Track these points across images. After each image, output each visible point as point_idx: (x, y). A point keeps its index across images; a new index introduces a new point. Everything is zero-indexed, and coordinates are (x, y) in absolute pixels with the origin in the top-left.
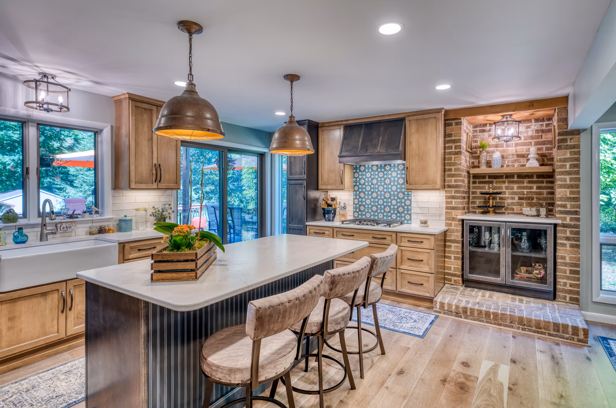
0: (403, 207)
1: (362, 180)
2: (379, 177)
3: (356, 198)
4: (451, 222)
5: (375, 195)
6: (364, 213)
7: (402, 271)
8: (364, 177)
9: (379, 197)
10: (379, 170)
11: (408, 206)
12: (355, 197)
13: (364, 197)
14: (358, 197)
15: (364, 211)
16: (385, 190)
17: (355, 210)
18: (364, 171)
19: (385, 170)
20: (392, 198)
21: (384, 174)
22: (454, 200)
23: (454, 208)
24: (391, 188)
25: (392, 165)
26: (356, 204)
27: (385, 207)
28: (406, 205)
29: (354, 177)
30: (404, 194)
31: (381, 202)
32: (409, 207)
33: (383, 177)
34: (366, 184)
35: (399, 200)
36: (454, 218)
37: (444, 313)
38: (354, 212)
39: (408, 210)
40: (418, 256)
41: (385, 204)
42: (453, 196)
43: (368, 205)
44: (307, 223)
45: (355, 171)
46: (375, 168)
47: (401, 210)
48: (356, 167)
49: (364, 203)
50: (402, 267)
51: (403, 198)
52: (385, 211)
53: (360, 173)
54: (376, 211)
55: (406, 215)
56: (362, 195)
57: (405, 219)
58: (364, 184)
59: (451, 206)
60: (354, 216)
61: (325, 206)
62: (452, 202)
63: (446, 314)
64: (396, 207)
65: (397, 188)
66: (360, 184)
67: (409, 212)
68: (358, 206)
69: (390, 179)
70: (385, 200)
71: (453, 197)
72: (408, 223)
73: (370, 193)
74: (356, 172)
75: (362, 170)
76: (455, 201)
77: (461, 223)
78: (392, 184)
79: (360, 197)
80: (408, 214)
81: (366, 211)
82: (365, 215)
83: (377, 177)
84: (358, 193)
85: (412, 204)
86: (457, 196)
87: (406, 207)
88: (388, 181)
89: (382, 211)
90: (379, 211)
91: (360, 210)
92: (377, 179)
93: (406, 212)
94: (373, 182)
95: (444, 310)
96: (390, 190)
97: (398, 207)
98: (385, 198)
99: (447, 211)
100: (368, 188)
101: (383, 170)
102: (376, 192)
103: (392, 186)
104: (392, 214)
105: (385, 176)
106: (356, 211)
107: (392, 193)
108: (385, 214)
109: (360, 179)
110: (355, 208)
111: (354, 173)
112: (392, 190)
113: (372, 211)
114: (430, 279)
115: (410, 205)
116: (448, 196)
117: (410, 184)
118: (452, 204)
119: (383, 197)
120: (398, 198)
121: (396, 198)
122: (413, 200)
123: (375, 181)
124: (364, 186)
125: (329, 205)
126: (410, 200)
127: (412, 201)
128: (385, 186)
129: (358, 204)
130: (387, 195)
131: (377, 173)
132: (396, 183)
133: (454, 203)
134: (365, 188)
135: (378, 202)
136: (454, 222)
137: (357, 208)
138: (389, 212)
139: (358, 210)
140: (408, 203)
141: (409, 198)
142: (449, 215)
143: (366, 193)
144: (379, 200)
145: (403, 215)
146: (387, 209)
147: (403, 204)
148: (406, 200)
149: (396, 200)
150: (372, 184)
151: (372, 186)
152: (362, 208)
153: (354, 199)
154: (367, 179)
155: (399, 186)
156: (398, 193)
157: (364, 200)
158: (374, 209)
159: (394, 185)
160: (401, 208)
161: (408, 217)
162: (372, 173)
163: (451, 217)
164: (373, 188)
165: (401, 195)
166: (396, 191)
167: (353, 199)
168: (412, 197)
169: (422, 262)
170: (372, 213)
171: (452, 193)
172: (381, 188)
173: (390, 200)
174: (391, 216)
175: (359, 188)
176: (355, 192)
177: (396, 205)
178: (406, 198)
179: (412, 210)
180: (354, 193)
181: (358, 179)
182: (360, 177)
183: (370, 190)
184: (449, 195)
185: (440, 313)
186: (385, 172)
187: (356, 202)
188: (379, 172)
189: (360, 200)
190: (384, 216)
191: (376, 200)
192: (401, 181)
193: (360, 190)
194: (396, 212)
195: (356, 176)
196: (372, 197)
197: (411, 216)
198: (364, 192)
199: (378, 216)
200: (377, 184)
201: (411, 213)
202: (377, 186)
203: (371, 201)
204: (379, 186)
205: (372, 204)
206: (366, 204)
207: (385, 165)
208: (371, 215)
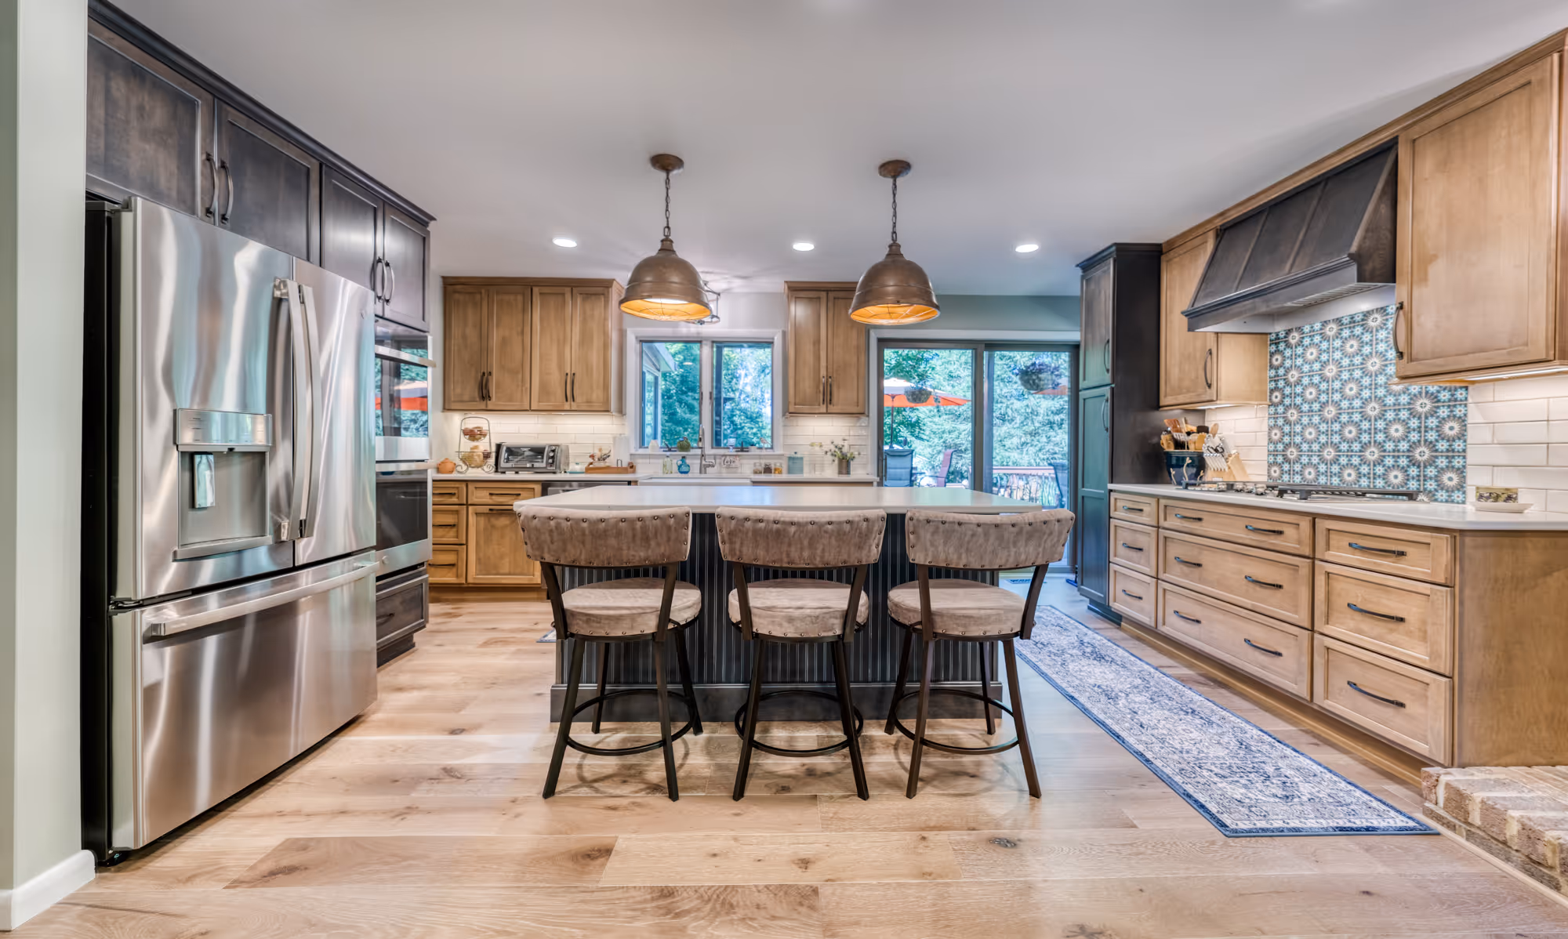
0: (1431, 445)
1: (1294, 372)
2: (1345, 355)
3: (1275, 426)
5: (1330, 412)
6: (1297, 467)
7: (1329, 642)
8: (1299, 361)
9: (1344, 418)
10: (1345, 333)
11: (1451, 440)
12: (1272, 423)
13: (1298, 422)
14: (1281, 422)
15: (1298, 460)
16: (1366, 393)
17: (1272, 459)
18: (1300, 343)
19: (1366, 329)
20: (1390, 416)
21: (1362, 344)
24: (1386, 385)
25: (1389, 311)
26: (1276, 443)
27: (1365, 446)
28: (1441, 436)
29: (1272, 367)
30: (1436, 399)
31: (1351, 432)
32: (1458, 445)
33: (1358, 352)
34: (1306, 381)
35: (1414, 423)
37: (1470, 836)
38: (1270, 465)
39: (1452, 454)
40: (1385, 601)
41: (1365, 438)
43: (1310, 443)
44: (1111, 486)
45: (1273, 348)
46: (1330, 329)
47: (1422, 453)
48: (1278, 338)
49: (1298, 439)
50: (1329, 629)
51: (1432, 414)
52: (1363, 461)
53: (1288, 353)
54: (1336, 461)
55: (1442, 471)
56: (1293, 416)
57: (1441, 486)
58: (1298, 382)
60: (1269, 476)
61: (1168, 447)
63: (1475, 843)
64: (1404, 446)
66: (1287, 383)
67: (1457, 462)
68: (1280, 447)
69: (1382, 355)
70: (1365, 425)
72: (1452, 502)
73: (1316, 406)
74: (1277, 351)
75: (1293, 342)
79: (1287, 422)
80: (1450, 468)
81: (1302, 461)
82: (1301, 473)
83: (1337, 355)
84: (1281, 409)
85: (1469, 433)
87: (1442, 446)
88: (1373, 364)
89: (1356, 461)
90: (1343, 460)
91: (1286, 460)
92: (1338, 363)
93: (1442, 462)
94: (1326, 372)
95: (1467, 823)
96: (1381, 392)
97: (1413, 446)
98: (1365, 417)
100: (1311, 393)
101: (1358, 330)
102: (1336, 404)
103: (1390, 377)
104: (1388, 469)
105: (1367, 350)
106: (1275, 463)
107: (1389, 400)
108: (1364, 469)
109: (1287, 371)
110: (1273, 453)
111: (1272, 354)
112: (1390, 392)
113: (1322, 460)
114: (1432, 691)
115: (1462, 436)
117: (1411, 360)
119: (1357, 417)
120: (1414, 414)
121: (1404, 415)
122: (1474, 416)
123: (1331, 371)
124: (1299, 389)
125: (1179, 445)
126: (1462, 420)
127: (1470, 420)
128: (1365, 381)
129: (1281, 441)
130: (1373, 409)
131: (1338, 343)
134: (1302, 395)
135: (1341, 432)
137: (1279, 455)
138: (1380, 462)
139: (1280, 459)
140: (1451, 428)
141: (1458, 412)
143: (1305, 407)
144: (1344, 425)
145: (1431, 472)
146: (1372, 454)
147: (1432, 436)
148: (1442, 421)
149: (1405, 423)
150: (1324, 379)
151: (1323, 386)
152: (1292, 453)
153: (1271, 428)
154: (1306, 368)
156: (1414, 398)
157: (1298, 429)
158: (1329, 453)
160: (1423, 449)
161: (1450, 479)
162: (1324, 346)
164: (1327, 391)
165: (1424, 406)
166: (1405, 391)
167: (1267, 429)
168: (1471, 407)
169: (1401, 626)
170: (1322, 468)
172: (1351, 390)
173: (1381, 424)
174: (1384, 476)
175: (1284, 396)
176: (1272, 408)
177: (1405, 438)
178: (1443, 412)
179: (1467, 454)
180: (1272, 412)
181: (1281, 371)
182: (1288, 363)
183: (1317, 399)
185: (1452, 827)
186: (1367, 337)
187: (1276, 435)
188: (1345, 341)
189: (1287, 429)
190: (1360, 475)
191: (1336, 427)
193: (1287, 401)
194: (1403, 460)
195: (1275, 363)
196: (1324, 420)
197: (1464, 477)
198: (1298, 407)
199: (1340, 475)
200: (1338, 377)
201: (1464, 467)
202: (1337, 385)
203: (1319, 433)
204: (1344, 383)
205: (1323, 439)
206: (1304, 440)
207: (1365, 315)
208: (1318, 474)
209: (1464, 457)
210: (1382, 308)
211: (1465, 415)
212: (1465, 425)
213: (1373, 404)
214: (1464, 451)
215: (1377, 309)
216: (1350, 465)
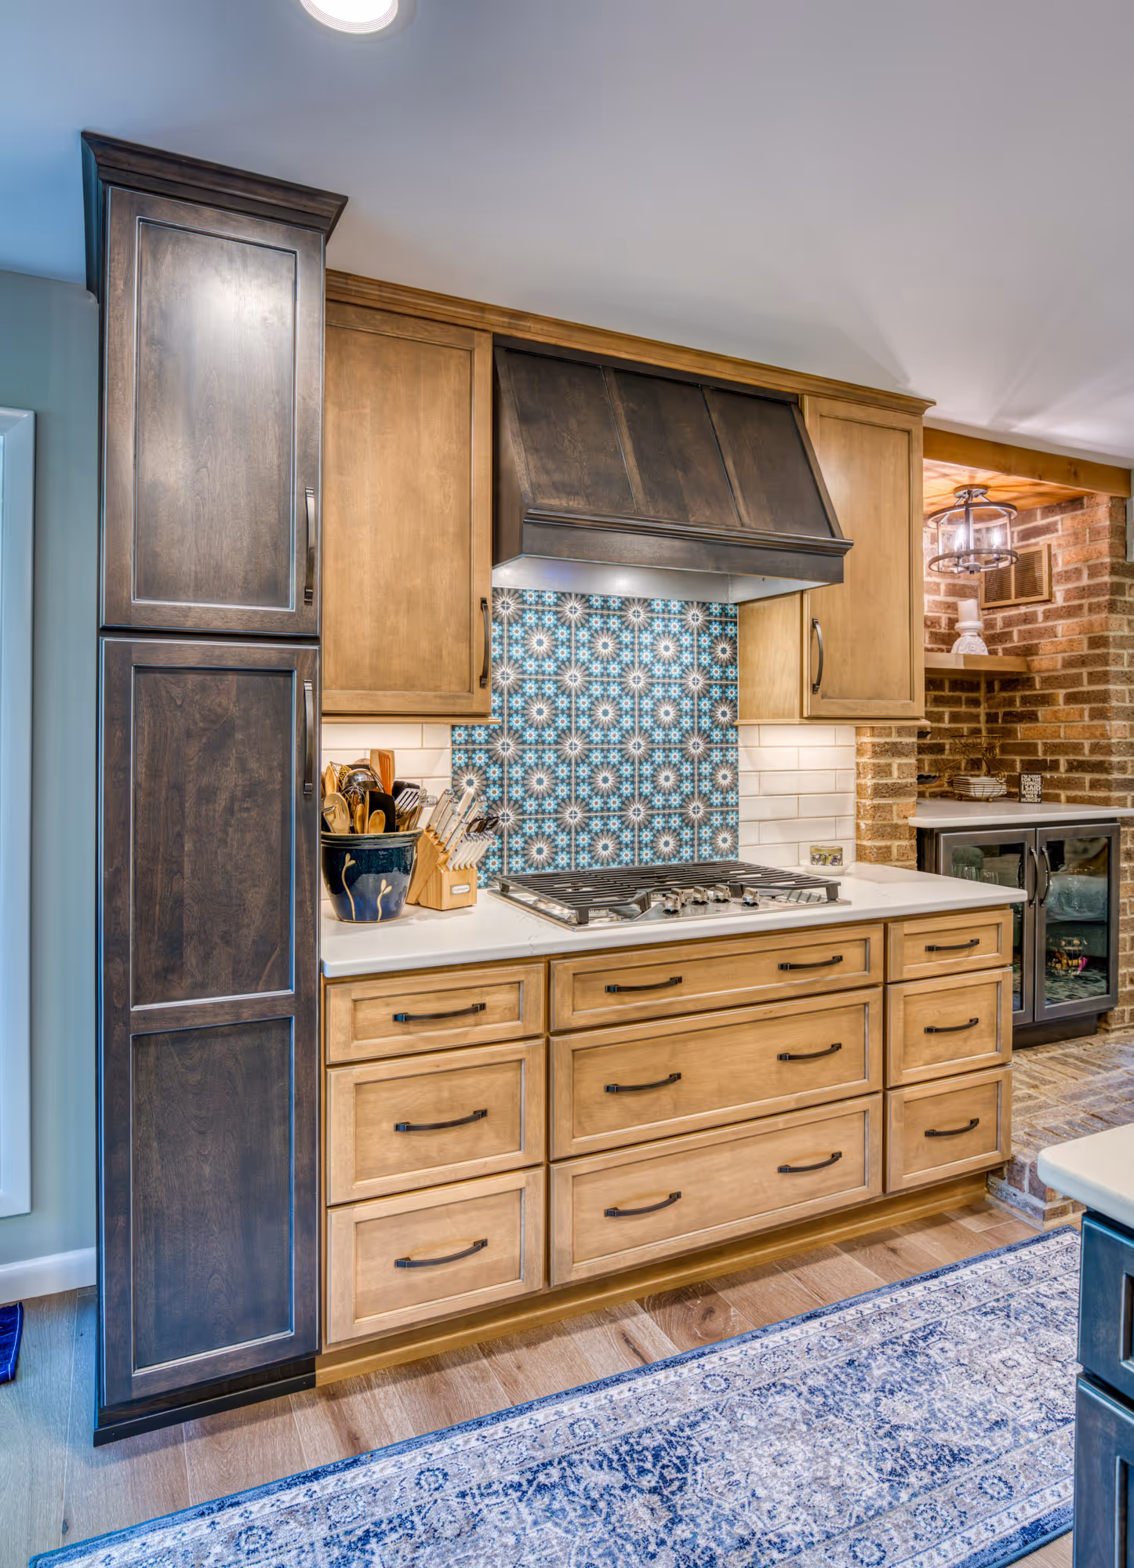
0: (705, 798)
1: (506, 669)
2: (595, 658)
3: (469, 766)
4: (888, 843)
5: (574, 746)
6: (519, 839)
7: (905, 1094)
8: (517, 652)
9: (596, 757)
10: (596, 622)
11: (724, 791)
12: (462, 759)
13: (518, 760)
14: (480, 759)
15: (518, 829)
16: (627, 722)
18: (517, 623)
19: (626, 626)
20: (659, 757)
21: (620, 646)
22: (896, 762)
23: (896, 791)
24: (653, 713)
25: (655, 606)
26: (472, 798)
27: (626, 802)
28: (716, 787)
30: (709, 740)
31: (605, 780)
32: (731, 798)
33: (615, 657)
34: (530, 688)
35: (686, 769)
36: (896, 827)
39: (728, 809)
41: (626, 789)
42: (895, 744)
43: (540, 798)
46: (573, 610)
47: (696, 810)
49: (517, 792)
51: (705, 757)
52: (625, 824)
53: (495, 631)
54: (584, 827)
55: (716, 831)
56: (506, 747)
57: (716, 850)
58: (516, 689)
59: (889, 781)
62: (890, 765)
64: (675, 800)
65: (680, 713)
66: (494, 688)
67: (733, 820)
68: (485, 804)
69: (647, 668)
70: (626, 770)
71: (895, 750)
73: (550, 735)
75: (503, 614)
76: (900, 765)
77: (914, 842)
78: (658, 691)
79: (494, 759)
80: (725, 826)
81: (526, 830)
82: (524, 852)
83: (584, 654)
84: (478, 735)
85: (740, 783)
86: (907, 744)
87: (716, 799)
88: (637, 680)
89: (613, 825)
90: (595, 826)
92: (584, 668)
93: (716, 820)
94: (567, 678)
96: (647, 722)
97: (686, 800)
98: (627, 759)
99: (877, 801)
100: (540, 711)
101: (613, 624)
102: (584, 734)
103: (658, 702)
104: (657, 834)
105: (626, 656)
107: (658, 735)
108: (627, 836)
112: (658, 724)
113: (562, 827)
115: (734, 787)
116: (879, 745)
118: (891, 774)
119: (614, 757)
120: (686, 757)
121: (675, 757)
122: (743, 765)
123: (573, 678)
124: (517, 702)
126: (734, 766)
127: (741, 768)
128: (626, 703)
129: (482, 793)
130: (636, 746)
131: (584, 635)
132: (675, 691)
133: (895, 773)
134: (523, 712)
135: (590, 781)
136: (897, 843)
138: (647, 824)
140: (724, 777)
141: (729, 757)
142: (885, 819)
143: (530, 735)
144: (595, 769)
145: (706, 832)
146: (637, 813)
147: (706, 786)
148: (716, 767)
149: (676, 768)
150: (562, 690)
151: (562, 702)
152: (508, 815)
153: (458, 771)
154: (530, 666)
155: (686, 704)
156: (686, 734)
157: (517, 772)
158: (573, 815)
159: (666, 698)
160: (696, 803)
161: (726, 840)
162: (562, 634)
163: (888, 825)
164: (568, 712)
165: (696, 746)
166: (676, 724)
167: (452, 772)
168: (741, 751)
170: (562, 840)
171: (889, 735)
172: (605, 713)
173: (647, 769)
174: (653, 845)
176: (461, 733)
177: (677, 789)
178: (716, 756)
179: (741, 808)
180: (463, 741)
182: (495, 650)
183: (551, 723)
184: (882, 740)
186: (626, 637)
188: (594, 634)
191: (584, 771)
192: (696, 681)
194: (675, 822)
196: (562, 759)
197: (737, 837)
198: (518, 736)
199: (591, 849)
200: (585, 690)
201: (737, 823)
202: (584, 703)
203: (556, 780)
204: (595, 701)
205: (562, 791)
206: (529, 793)
207: (622, 603)
208: (555, 851)
209: (737, 813)
210: (645, 600)
211: (737, 760)
212: (737, 774)
213: (637, 739)
214: (737, 804)
215: (639, 600)
216: (606, 831)
